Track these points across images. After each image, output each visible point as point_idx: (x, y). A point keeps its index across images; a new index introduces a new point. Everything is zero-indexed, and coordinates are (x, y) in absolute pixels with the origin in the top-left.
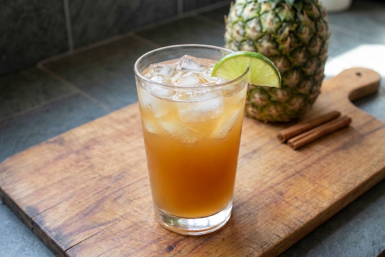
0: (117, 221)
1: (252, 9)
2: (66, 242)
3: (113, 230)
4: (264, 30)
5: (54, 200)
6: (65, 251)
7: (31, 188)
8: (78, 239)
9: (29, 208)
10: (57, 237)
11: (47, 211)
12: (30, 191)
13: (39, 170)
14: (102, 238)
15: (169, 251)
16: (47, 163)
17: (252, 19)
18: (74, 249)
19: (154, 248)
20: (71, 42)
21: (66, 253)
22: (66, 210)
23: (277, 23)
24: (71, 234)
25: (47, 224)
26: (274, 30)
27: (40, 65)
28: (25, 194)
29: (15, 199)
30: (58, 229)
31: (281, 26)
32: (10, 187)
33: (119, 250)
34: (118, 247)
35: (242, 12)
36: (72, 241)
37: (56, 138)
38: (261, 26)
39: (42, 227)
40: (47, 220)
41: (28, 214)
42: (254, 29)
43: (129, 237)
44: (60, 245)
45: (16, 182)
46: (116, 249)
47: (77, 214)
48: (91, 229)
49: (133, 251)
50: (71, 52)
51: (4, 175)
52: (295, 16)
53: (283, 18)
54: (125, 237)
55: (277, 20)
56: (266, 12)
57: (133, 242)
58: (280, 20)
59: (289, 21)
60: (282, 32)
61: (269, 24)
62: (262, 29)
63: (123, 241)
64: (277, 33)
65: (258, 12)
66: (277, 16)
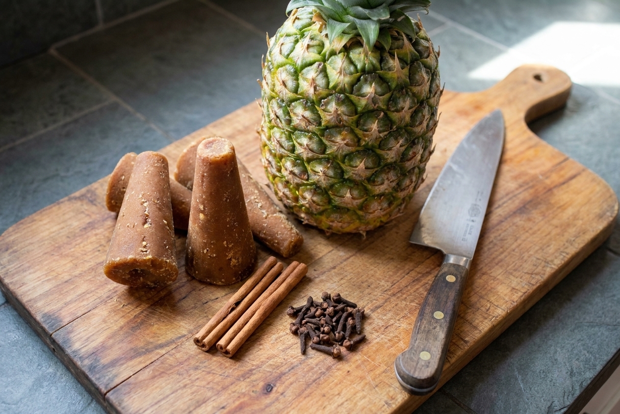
0: (184, 339)
1: (308, 46)
2: (107, 378)
3: (178, 355)
4: (332, 84)
5: (85, 303)
6: (106, 394)
7: (49, 280)
8: (124, 371)
9: (47, 316)
10: (92, 368)
11: (75, 323)
12: (47, 287)
13: (59, 247)
14: (162, 370)
15: (266, 394)
16: (72, 237)
17: (311, 64)
18: (119, 390)
19: (243, 387)
20: (100, 12)
21: (106, 396)
22: (105, 321)
23: (351, 73)
24: (113, 363)
25: (77, 346)
26: (347, 86)
27: (53, 51)
28: (40, 291)
29: (24, 300)
30: (94, 353)
32: (16, 278)
33: (189, 391)
34: (187, 386)
35: (292, 49)
36: (116, 376)
37: (83, 190)
38: (326, 76)
39: (69, 351)
40: (75, 338)
41: (46, 326)
42: (313, 83)
43: (203, 369)
44: (96, 382)
45: (24, 271)
46: (185, 390)
47: (122, 328)
48: (145, 353)
49: (209, 394)
50: (100, 27)
51: (6, 257)
52: (381, 60)
53: (359, 66)
54: (196, 368)
55: (352, 68)
56: (333, 53)
57: (210, 378)
58: (357, 71)
59: (369, 72)
60: (360, 89)
61: (340, 73)
62: (328, 83)
63: (195, 375)
64: (351, 91)
65: (319, 53)
66: (351, 62)
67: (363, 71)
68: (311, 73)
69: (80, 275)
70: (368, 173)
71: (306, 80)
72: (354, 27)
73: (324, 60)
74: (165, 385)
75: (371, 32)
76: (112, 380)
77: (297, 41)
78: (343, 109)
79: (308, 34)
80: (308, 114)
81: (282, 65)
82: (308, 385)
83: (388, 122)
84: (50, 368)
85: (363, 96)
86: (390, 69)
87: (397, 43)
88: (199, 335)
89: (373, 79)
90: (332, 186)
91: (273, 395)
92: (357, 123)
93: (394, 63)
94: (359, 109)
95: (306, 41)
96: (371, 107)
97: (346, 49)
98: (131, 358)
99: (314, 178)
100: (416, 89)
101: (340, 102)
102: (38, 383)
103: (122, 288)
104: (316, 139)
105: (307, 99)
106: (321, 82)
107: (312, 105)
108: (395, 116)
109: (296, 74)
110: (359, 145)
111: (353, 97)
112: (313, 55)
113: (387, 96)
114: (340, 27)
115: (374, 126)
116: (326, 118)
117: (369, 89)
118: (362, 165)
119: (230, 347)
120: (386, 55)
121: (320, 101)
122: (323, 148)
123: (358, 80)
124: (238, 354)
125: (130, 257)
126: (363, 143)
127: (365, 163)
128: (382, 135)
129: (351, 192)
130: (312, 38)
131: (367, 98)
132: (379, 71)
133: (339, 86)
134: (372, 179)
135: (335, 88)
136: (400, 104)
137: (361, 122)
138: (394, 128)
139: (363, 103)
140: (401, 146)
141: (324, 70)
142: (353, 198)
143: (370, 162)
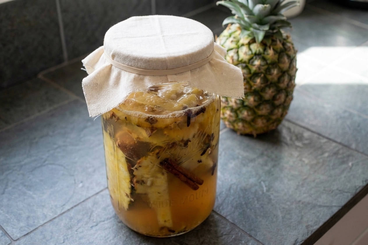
1: (232, 41)
4: (240, 59)
17: (232, 49)
20: (65, 55)
23: (249, 55)
26: (247, 61)
27: (40, 76)
31: (252, 58)
35: (225, 42)
38: (238, 55)
42: (232, 58)
50: (66, 63)
52: (265, 50)
53: (254, 52)
55: (250, 52)
56: (243, 45)
58: (252, 53)
59: (258, 55)
60: (253, 62)
61: (244, 54)
62: (238, 58)
64: (249, 63)
65: (237, 44)
66: (250, 49)
67: (256, 54)
68: (231, 54)
70: (256, 104)
71: (229, 56)
72: (252, 33)
73: (238, 48)
75: (261, 36)
77: (227, 39)
79: (233, 36)
83: (265, 80)
85: (254, 65)
86: (268, 54)
87: (274, 43)
89: (260, 58)
90: (239, 108)
92: (250, 78)
93: (270, 52)
94: (252, 72)
95: (231, 39)
96: (258, 71)
97: (249, 44)
99: (231, 104)
100: (281, 65)
101: (243, 68)
106: (235, 57)
108: (269, 77)
111: (249, 66)
112: (233, 45)
113: (266, 67)
114: (247, 33)
115: (258, 81)
117: (257, 62)
120: (267, 48)
126: (253, 88)
127: (254, 98)
128: (263, 86)
129: (248, 112)
130: (234, 38)
131: (256, 66)
132: (263, 55)
133: (243, 61)
134: (258, 107)
135: (241, 61)
136: (272, 71)
137: (252, 78)
138: (269, 83)
139: (254, 69)
140: (272, 92)
141: (237, 52)
142: (248, 115)
143: (256, 98)
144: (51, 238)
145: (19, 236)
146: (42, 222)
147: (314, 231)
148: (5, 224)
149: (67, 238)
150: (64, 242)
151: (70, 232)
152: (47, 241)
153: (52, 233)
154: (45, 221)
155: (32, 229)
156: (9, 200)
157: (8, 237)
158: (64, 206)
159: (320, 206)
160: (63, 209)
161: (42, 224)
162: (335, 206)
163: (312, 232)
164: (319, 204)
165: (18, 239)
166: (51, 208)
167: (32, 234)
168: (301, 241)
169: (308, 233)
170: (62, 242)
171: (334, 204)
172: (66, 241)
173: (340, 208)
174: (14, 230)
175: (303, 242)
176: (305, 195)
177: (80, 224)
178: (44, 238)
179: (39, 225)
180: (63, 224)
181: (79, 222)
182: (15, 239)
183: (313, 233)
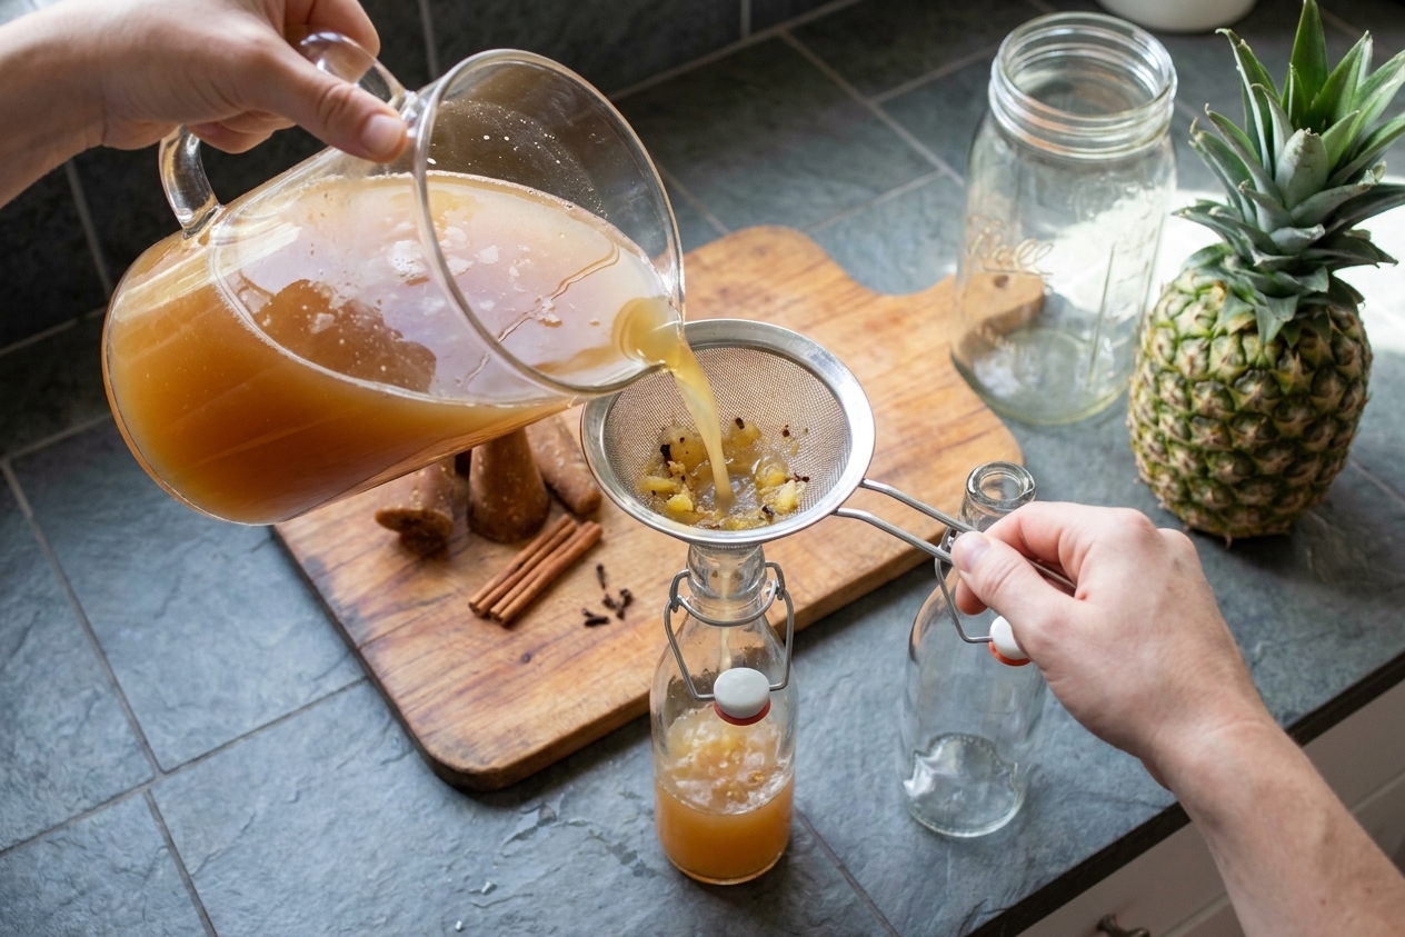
0: (450, 599)
1: (1198, 317)
2: (363, 631)
4: (1211, 369)
5: (353, 548)
6: (359, 648)
8: (382, 627)
10: (351, 620)
11: (338, 570)
14: (420, 630)
15: (522, 663)
17: (1195, 338)
21: (361, 651)
22: (370, 571)
23: (1237, 364)
24: (373, 617)
25: (337, 595)
26: (1228, 378)
29: (290, 539)
30: (354, 606)
33: (446, 653)
34: (444, 648)
36: (374, 630)
38: (1208, 359)
40: (338, 586)
42: (1192, 361)
43: (466, 632)
44: (352, 636)
46: (441, 651)
48: (407, 609)
49: (467, 658)
52: (1280, 357)
53: (1250, 358)
54: (457, 630)
55: (1240, 358)
56: (1224, 333)
57: (469, 641)
58: (1245, 362)
59: (1261, 368)
60: (1243, 385)
61: (1224, 360)
62: (1208, 367)
63: (454, 636)
64: (1232, 385)
65: (1209, 328)
66: (1242, 350)
67: (1253, 366)
68: (1192, 349)
69: (352, 517)
70: (1238, 479)
71: (1185, 353)
72: (1252, 311)
73: (1211, 337)
74: (422, 643)
75: (1272, 327)
76: (368, 634)
77: (1188, 304)
78: (1218, 401)
79: (1203, 298)
80: (1179, 393)
81: (1163, 326)
82: (569, 658)
83: (1269, 430)
84: (309, 615)
85: (1245, 394)
86: (1287, 371)
87: (1308, 340)
88: (474, 599)
89: (1262, 379)
90: (1193, 480)
91: (529, 666)
92: (1231, 420)
93: (1294, 364)
94: (1237, 407)
95: (1197, 309)
96: (1253, 408)
97: (1241, 333)
98: (392, 613)
99: (1174, 463)
100: (1318, 400)
101: (1217, 393)
102: (296, 631)
103: (394, 535)
104: (1182, 422)
105: (1182, 377)
106: (1200, 362)
107: (1184, 384)
108: (1281, 426)
109: (1175, 344)
110: (1230, 446)
111: (1233, 392)
112: (1199, 328)
113: (1275, 402)
114: (1237, 307)
115: (1251, 430)
116: (1199, 404)
117: (1254, 388)
118: (1229, 468)
119: (503, 615)
120: (1288, 353)
121: (1194, 383)
122: (1188, 435)
123: (1243, 374)
124: (512, 622)
125: (400, 506)
126: (1235, 445)
127: (1234, 468)
128: (1262, 442)
129: (1213, 493)
130: (1206, 307)
131: (1249, 398)
132: (1273, 371)
133: (1220, 375)
134: (1240, 486)
135: (1214, 375)
136: (1291, 413)
137: (1237, 422)
138: (1278, 439)
139: (1243, 401)
140: (1284, 460)
141: (1208, 349)
142: (1215, 500)
143: (1241, 469)
144: (264, 781)
145: (179, 758)
146: (249, 725)
147: (1045, 882)
148: (149, 717)
149: (309, 789)
150: (296, 800)
151: (319, 769)
152: (253, 787)
153: (269, 762)
154: (259, 723)
155: (218, 743)
156: (173, 638)
157: (149, 760)
158: (322, 681)
159: (1095, 797)
160: (318, 688)
161: (247, 731)
162: (1144, 804)
163: (1038, 882)
164: (1093, 788)
165: (175, 770)
166: (285, 683)
167: (212, 761)
168: (993, 911)
169: (1025, 883)
170: (292, 797)
171: (1142, 797)
172: (304, 797)
173: (1156, 812)
174: (170, 740)
175: (997, 914)
176: (1060, 749)
177: (354, 748)
178: (247, 776)
179: (239, 733)
180: (306, 740)
181: (353, 738)
182: (166, 769)
183: (1039, 888)
